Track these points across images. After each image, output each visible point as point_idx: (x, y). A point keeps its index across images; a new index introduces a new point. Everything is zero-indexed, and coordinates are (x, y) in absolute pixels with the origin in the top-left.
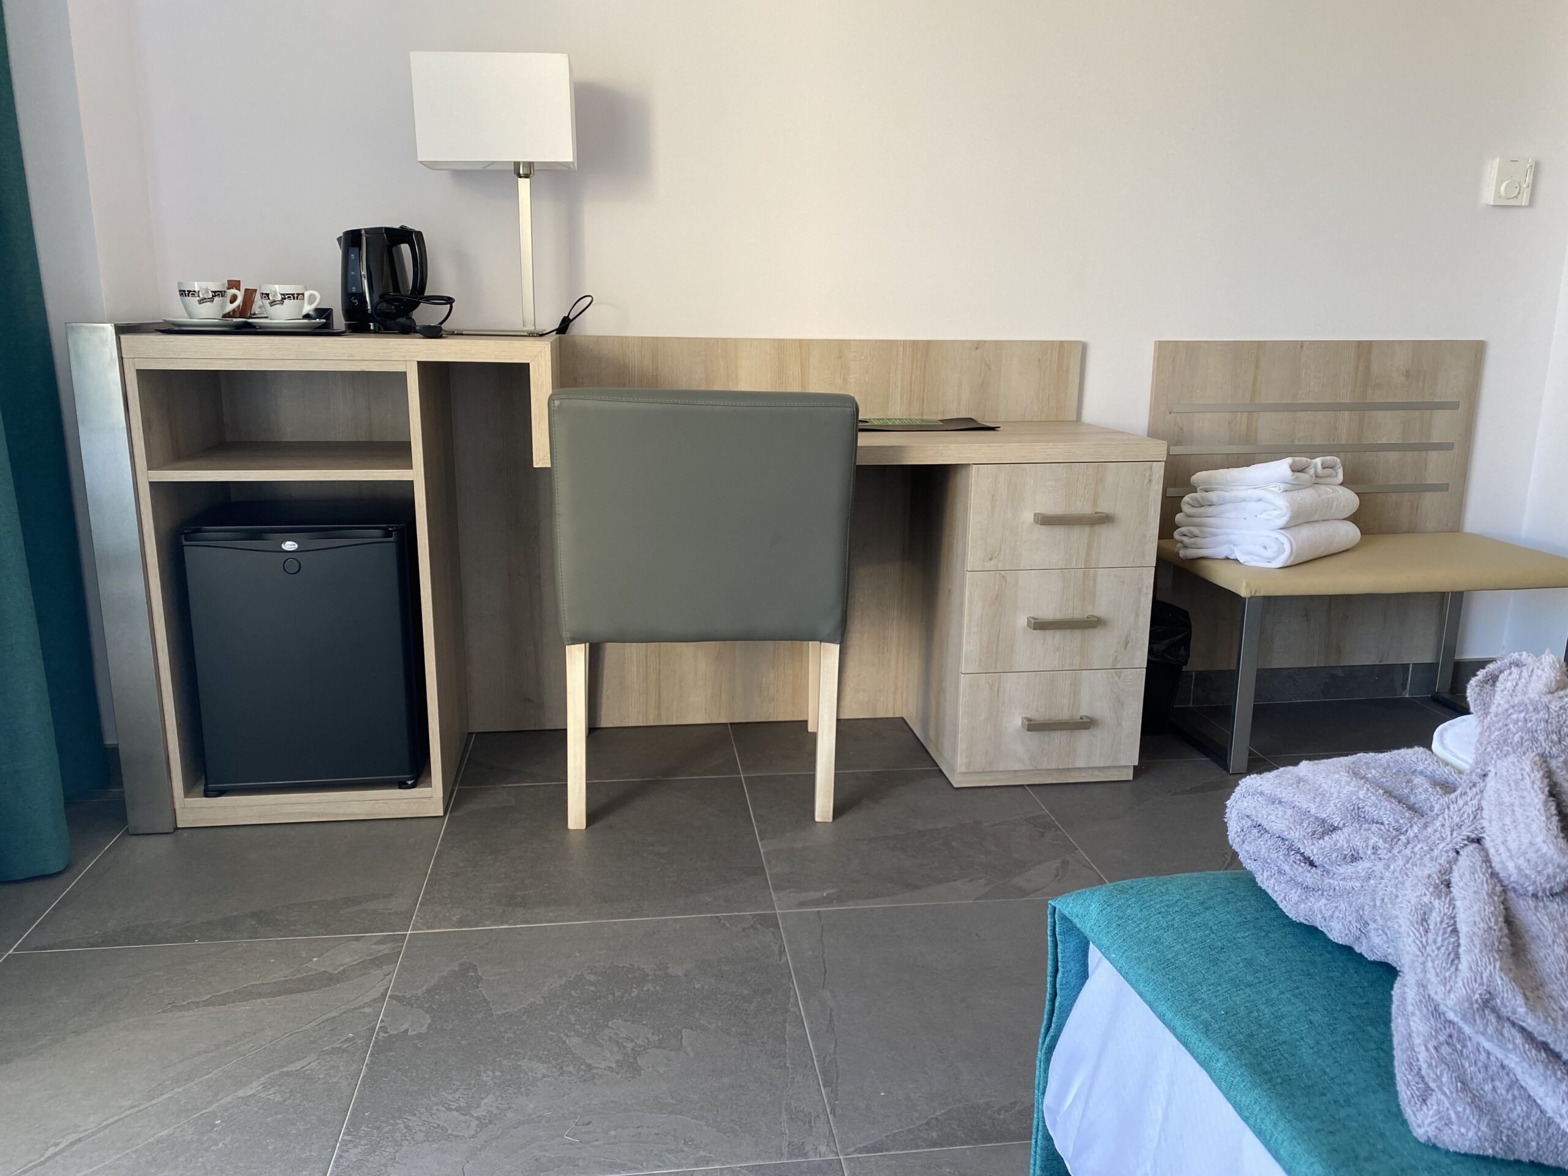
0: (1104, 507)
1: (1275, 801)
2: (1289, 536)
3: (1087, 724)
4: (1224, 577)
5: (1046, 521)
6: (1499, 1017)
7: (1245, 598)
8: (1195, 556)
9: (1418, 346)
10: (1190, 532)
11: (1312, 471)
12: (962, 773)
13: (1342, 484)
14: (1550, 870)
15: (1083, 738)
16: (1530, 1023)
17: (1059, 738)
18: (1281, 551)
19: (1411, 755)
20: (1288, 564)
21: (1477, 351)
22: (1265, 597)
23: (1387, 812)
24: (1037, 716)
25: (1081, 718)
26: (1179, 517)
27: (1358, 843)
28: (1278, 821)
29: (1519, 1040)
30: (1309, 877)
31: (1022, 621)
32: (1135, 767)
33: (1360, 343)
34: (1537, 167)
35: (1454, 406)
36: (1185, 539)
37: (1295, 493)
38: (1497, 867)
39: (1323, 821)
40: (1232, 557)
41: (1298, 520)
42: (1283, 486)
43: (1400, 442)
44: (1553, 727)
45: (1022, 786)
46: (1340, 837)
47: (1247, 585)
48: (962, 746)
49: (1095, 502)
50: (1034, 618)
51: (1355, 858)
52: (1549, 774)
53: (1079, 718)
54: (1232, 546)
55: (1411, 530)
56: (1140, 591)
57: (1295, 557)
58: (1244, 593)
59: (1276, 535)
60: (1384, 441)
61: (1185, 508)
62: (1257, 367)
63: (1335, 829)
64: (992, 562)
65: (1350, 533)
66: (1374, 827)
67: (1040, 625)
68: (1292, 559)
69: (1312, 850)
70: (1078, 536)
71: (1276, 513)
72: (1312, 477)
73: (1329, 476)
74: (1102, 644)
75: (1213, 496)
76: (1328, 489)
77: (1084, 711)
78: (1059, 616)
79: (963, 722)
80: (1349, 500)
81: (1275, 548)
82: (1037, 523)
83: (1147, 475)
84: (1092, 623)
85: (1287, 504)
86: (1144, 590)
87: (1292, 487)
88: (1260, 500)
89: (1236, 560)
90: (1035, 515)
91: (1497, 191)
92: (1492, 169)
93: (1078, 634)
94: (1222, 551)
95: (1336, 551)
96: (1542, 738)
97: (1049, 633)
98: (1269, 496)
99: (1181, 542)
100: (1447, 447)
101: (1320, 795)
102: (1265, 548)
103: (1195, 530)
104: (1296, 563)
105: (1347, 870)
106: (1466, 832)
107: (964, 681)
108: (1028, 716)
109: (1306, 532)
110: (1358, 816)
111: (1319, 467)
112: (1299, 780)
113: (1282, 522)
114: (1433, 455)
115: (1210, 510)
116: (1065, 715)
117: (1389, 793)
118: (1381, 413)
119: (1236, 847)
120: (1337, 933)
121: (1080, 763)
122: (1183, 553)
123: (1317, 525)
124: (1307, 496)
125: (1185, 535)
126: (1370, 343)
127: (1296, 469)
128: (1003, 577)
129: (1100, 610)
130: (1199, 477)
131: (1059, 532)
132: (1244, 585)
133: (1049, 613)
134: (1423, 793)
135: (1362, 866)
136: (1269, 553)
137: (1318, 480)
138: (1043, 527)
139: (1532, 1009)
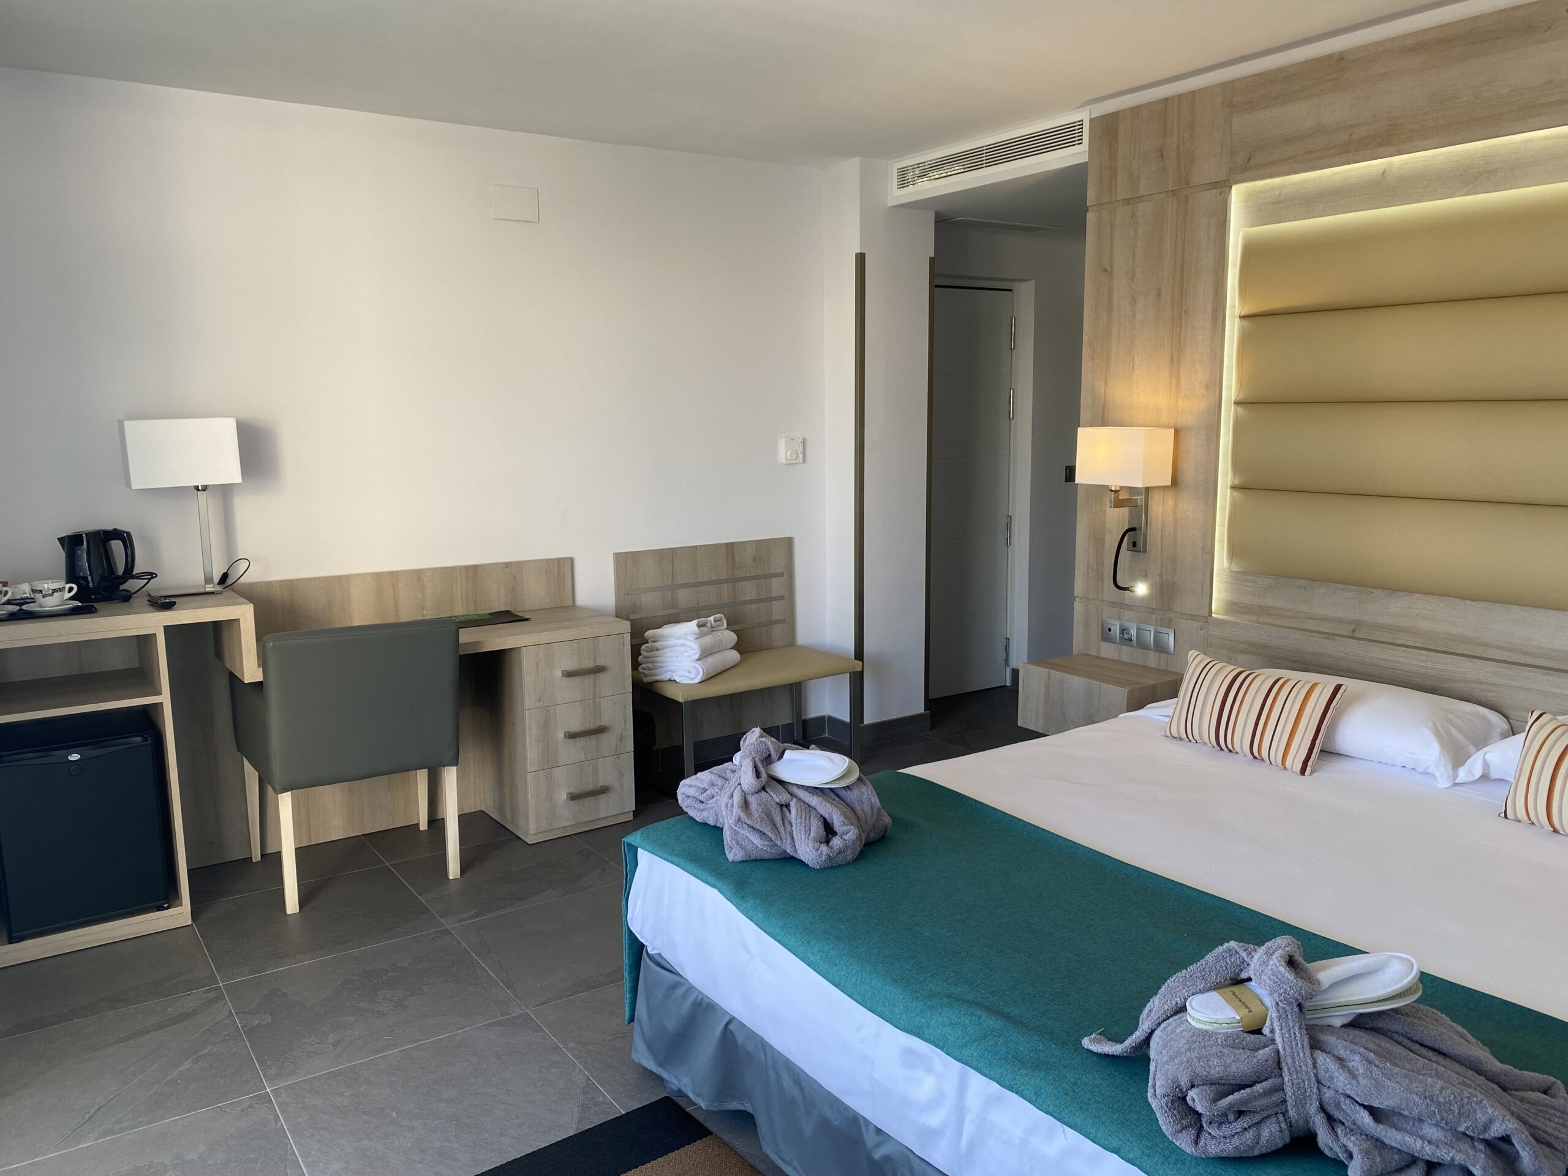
0: (601, 662)
1: (691, 786)
2: (701, 664)
3: (604, 790)
4: (671, 692)
5: (568, 674)
6: (742, 823)
7: (682, 703)
8: (652, 681)
9: (758, 543)
10: (648, 667)
11: (709, 625)
12: (534, 834)
13: (726, 629)
14: (754, 787)
15: (603, 799)
16: (748, 822)
17: (589, 802)
18: (698, 673)
19: (727, 765)
20: (703, 679)
21: (789, 542)
22: (693, 701)
23: (719, 782)
24: (575, 791)
25: (601, 787)
26: (640, 658)
27: (713, 792)
28: (692, 792)
29: (746, 827)
30: (702, 806)
31: (561, 735)
32: (633, 811)
33: (727, 544)
34: (804, 441)
35: (781, 575)
36: (645, 671)
37: (701, 639)
38: (743, 789)
39: (704, 788)
40: (672, 679)
41: (705, 654)
42: (694, 636)
43: (756, 598)
44: (756, 749)
45: (570, 835)
46: (708, 792)
47: (683, 695)
48: (532, 817)
49: (595, 660)
50: (568, 732)
51: (713, 797)
52: (755, 762)
53: (599, 787)
54: (671, 673)
55: (770, 648)
56: (625, 707)
57: (706, 676)
58: (681, 700)
59: (693, 664)
60: (747, 598)
61: (643, 653)
62: (673, 563)
63: (707, 790)
64: (540, 702)
65: (734, 656)
66: (716, 787)
67: (571, 736)
68: (704, 676)
69: (701, 798)
70: (588, 680)
71: (692, 652)
72: (709, 628)
73: (719, 626)
74: (607, 741)
75: (657, 645)
76: (719, 633)
77: (602, 783)
78: (582, 729)
79: (532, 802)
80: (731, 637)
81: (695, 672)
82: (564, 676)
83: (622, 640)
84: (601, 730)
85: (698, 647)
86: (627, 707)
87: (700, 636)
88: (683, 645)
89: (675, 680)
90: (562, 672)
91: (786, 457)
92: (782, 444)
93: (593, 737)
94: (667, 677)
95: (728, 667)
96: (753, 753)
97: (577, 740)
98: (688, 643)
99: (644, 673)
100: (781, 598)
101: (702, 781)
102: (689, 672)
103: (650, 665)
104: (709, 677)
105: (711, 801)
106: (738, 783)
107: (530, 777)
108: (570, 791)
109: (710, 660)
110: (712, 784)
111: (713, 622)
112: (697, 778)
113: (697, 656)
114: (775, 603)
115: (657, 653)
116: (590, 787)
117: (720, 776)
118: (744, 583)
119: (681, 805)
120: (711, 823)
121: (602, 816)
122: (645, 680)
123: (716, 655)
124: (708, 640)
125: (645, 669)
126: (732, 544)
127: (699, 626)
128: (548, 710)
129: (604, 721)
130: (649, 633)
131: (577, 679)
132: (681, 695)
133: (576, 727)
134: (729, 774)
135: (715, 799)
136: (692, 675)
137: (713, 629)
138: (567, 678)
139: (748, 819)
